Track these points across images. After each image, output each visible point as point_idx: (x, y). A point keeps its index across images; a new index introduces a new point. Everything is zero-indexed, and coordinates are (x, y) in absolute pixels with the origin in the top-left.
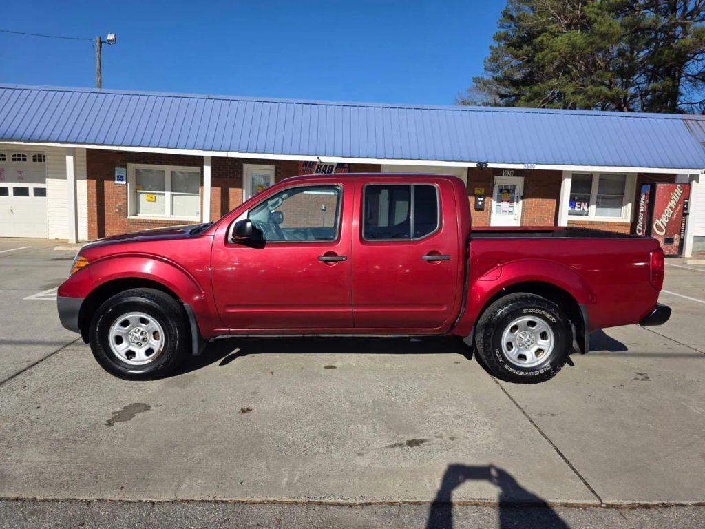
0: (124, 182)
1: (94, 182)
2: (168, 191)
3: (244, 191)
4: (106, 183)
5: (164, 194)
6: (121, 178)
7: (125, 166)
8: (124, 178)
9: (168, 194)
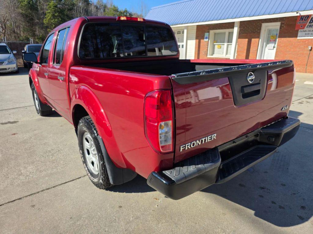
0: (207, 40)
1: (198, 40)
2: (226, 43)
3: (260, 40)
4: (202, 40)
5: (224, 44)
6: (206, 38)
7: (209, 32)
8: (208, 38)
9: (226, 44)
